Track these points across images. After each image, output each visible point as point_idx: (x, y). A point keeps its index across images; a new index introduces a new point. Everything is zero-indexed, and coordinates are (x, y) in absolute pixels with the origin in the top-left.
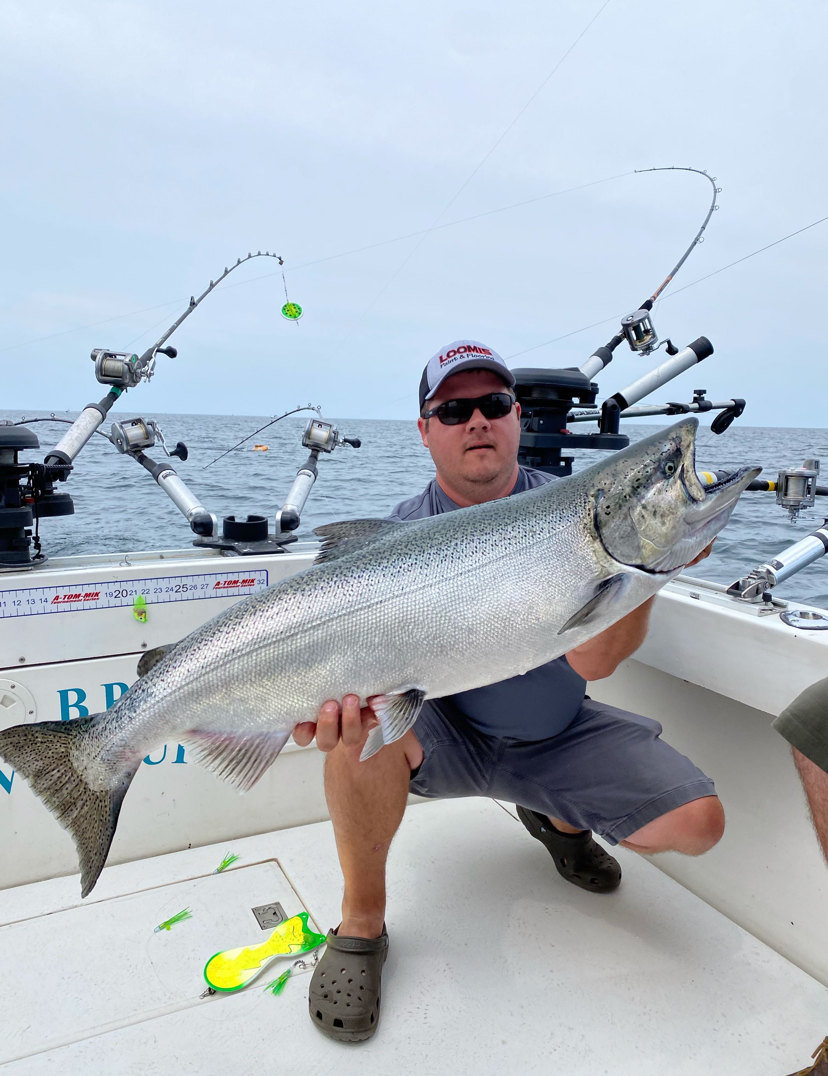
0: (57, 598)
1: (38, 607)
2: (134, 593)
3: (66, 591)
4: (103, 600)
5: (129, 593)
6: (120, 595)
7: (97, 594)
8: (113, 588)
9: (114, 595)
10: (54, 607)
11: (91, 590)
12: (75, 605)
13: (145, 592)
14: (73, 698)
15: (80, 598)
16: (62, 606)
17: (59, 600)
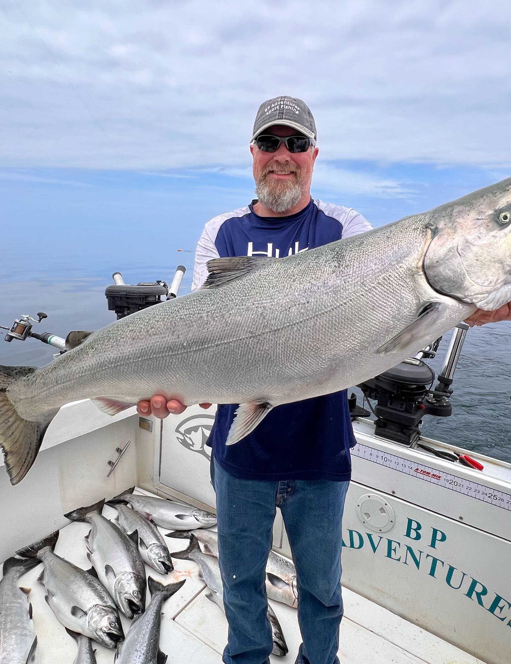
0: (417, 469)
1: (406, 470)
2: (461, 486)
3: (423, 468)
4: (442, 482)
5: (458, 485)
6: (453, 483)
7: (439, 477)
8: (449, 477)
9: (449, 482)
10: (415, 474)
11: (437, 473)
12: (426, 477)
13: (469, 488)
14: (414, 526)
15: (430, 475)
16: (419, 475)
17: (418, 471)
